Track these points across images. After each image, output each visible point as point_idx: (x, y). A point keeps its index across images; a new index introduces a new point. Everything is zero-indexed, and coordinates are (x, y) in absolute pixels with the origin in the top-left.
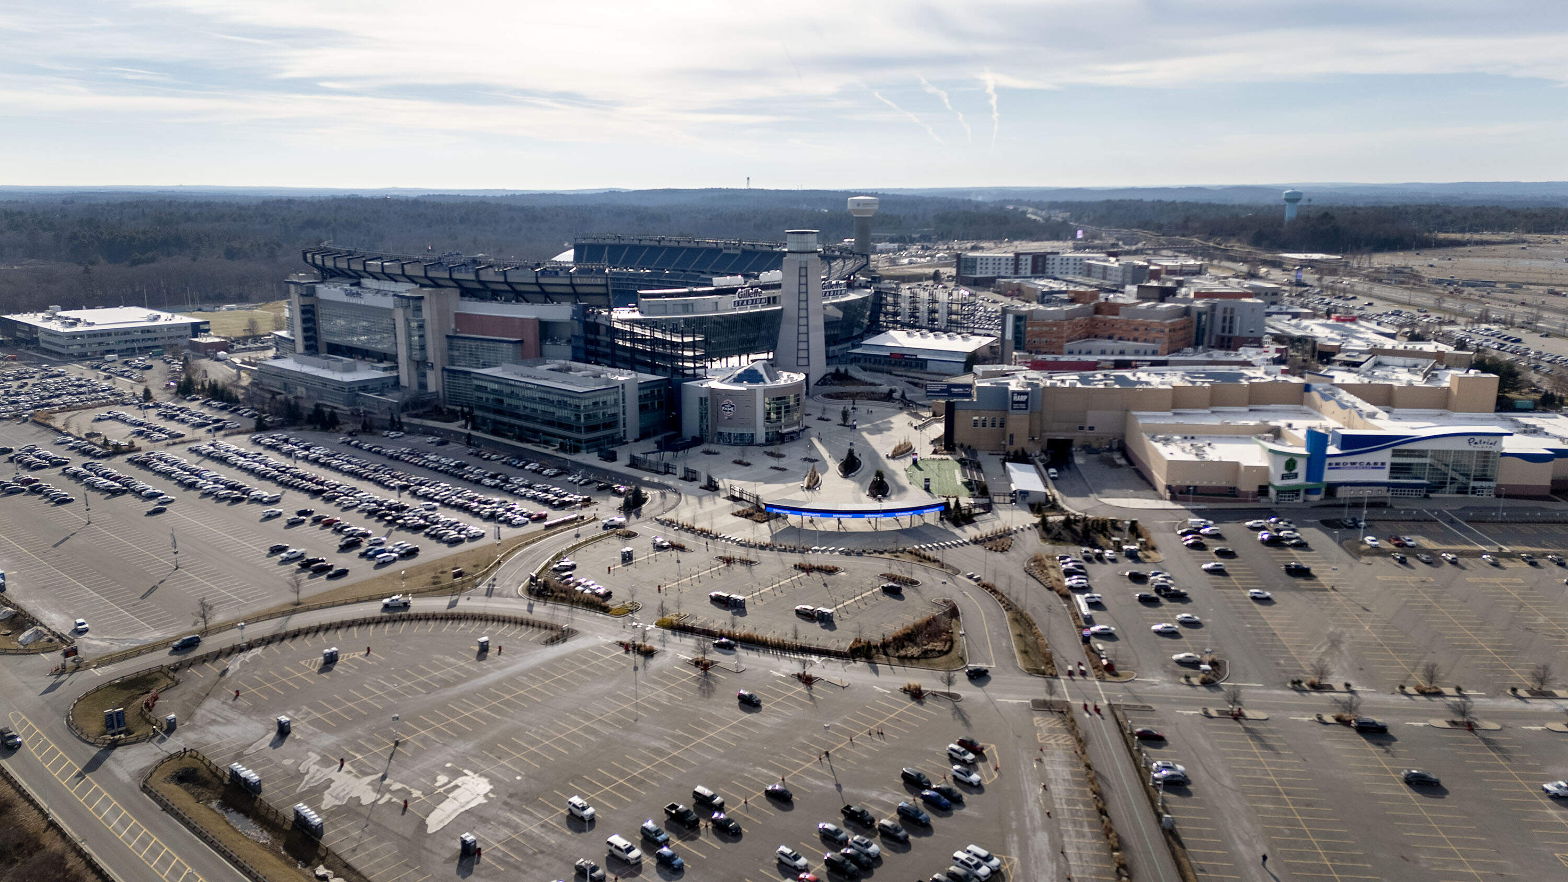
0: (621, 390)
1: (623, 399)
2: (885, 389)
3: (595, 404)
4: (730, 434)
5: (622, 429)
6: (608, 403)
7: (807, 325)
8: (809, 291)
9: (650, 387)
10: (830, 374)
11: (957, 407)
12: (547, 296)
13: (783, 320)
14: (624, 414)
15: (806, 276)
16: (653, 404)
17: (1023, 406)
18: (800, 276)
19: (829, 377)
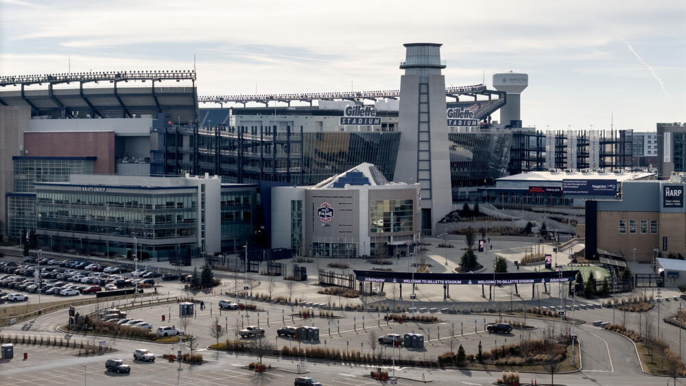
0: (200, 193)
1: (203, 203)
2: (523, 224)
3: (170, 204)
4: (328, 245)
5: (200, 239)
6: (185, 206)
7: (429, 151)
8: (431, 111)
9: (235, 193)
10: (457, 211)
11: (600, 207)
12: (126, 112)
13: (401, 145)
14: (203, 220)
15: (428, 93)
16: (238, 214)
17: (677, 202)
18: (420, 93)
19: (457, 214)
